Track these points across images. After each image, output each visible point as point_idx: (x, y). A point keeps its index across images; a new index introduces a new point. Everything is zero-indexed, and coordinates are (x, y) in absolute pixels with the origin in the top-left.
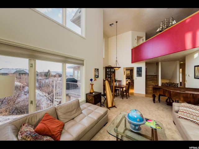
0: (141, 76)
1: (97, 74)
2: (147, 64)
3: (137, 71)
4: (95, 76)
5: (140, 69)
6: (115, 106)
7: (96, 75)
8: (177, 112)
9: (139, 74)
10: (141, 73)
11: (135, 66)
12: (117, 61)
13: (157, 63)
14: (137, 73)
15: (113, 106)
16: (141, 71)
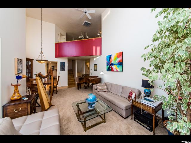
0: (64, 71)
1: (21, 68)
2: (69, 60)
3: (61, 66)
4: (18, 71)
5: (64, 64)
6: (52, 106)
7: (20, 70)
8: (97, 89)
9: (63, 69)
10: (65, 68)
11: (59, 61)
12: (42, 52)
13: (73, 60)
14: (61, 68)
15: (51, 106)
16: (65, 66)
